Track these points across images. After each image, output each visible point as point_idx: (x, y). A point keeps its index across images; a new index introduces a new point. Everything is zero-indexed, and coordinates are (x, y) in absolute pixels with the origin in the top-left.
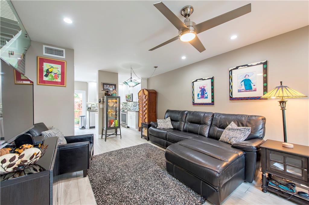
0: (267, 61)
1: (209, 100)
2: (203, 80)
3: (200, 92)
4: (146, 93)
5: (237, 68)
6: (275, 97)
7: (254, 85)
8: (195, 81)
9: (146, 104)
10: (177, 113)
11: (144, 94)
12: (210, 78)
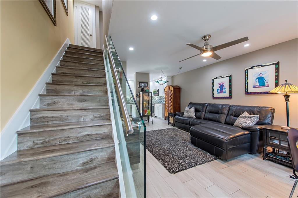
0: (278, 62)
1: (227, 94)
2: (222, 77)
3: (219, 87)
4: (172, 89)
5: (252, 68)
6: (281, 92)
7: (267, 82)
8: (215, 79)
9: (172, 98)
10: (199, 105)
11: (170, 90)
12: (228, 76)
